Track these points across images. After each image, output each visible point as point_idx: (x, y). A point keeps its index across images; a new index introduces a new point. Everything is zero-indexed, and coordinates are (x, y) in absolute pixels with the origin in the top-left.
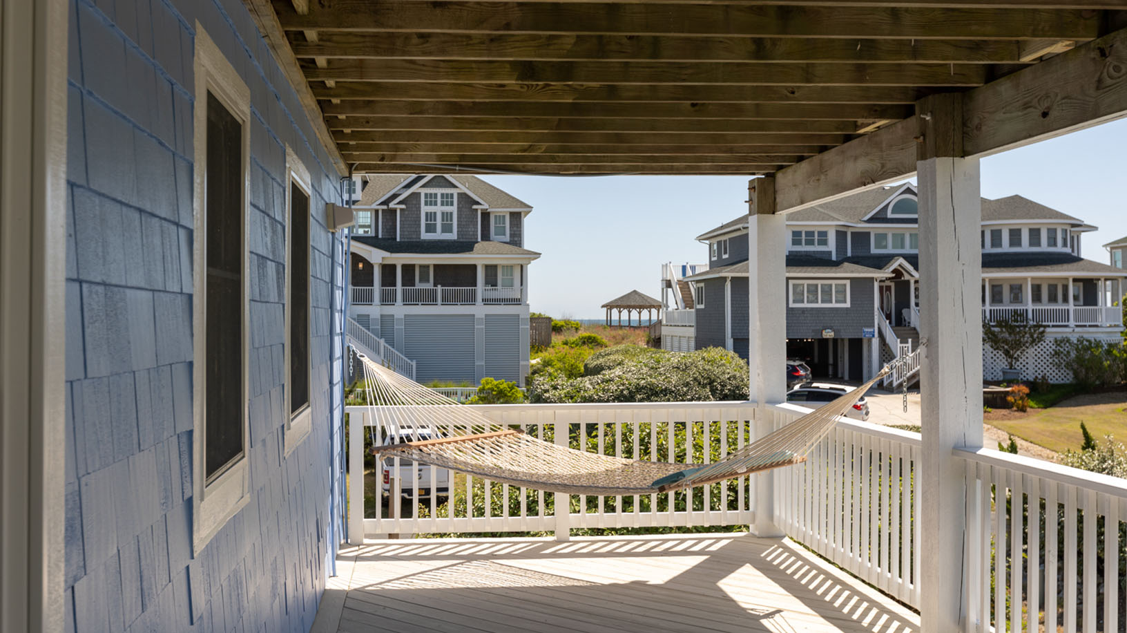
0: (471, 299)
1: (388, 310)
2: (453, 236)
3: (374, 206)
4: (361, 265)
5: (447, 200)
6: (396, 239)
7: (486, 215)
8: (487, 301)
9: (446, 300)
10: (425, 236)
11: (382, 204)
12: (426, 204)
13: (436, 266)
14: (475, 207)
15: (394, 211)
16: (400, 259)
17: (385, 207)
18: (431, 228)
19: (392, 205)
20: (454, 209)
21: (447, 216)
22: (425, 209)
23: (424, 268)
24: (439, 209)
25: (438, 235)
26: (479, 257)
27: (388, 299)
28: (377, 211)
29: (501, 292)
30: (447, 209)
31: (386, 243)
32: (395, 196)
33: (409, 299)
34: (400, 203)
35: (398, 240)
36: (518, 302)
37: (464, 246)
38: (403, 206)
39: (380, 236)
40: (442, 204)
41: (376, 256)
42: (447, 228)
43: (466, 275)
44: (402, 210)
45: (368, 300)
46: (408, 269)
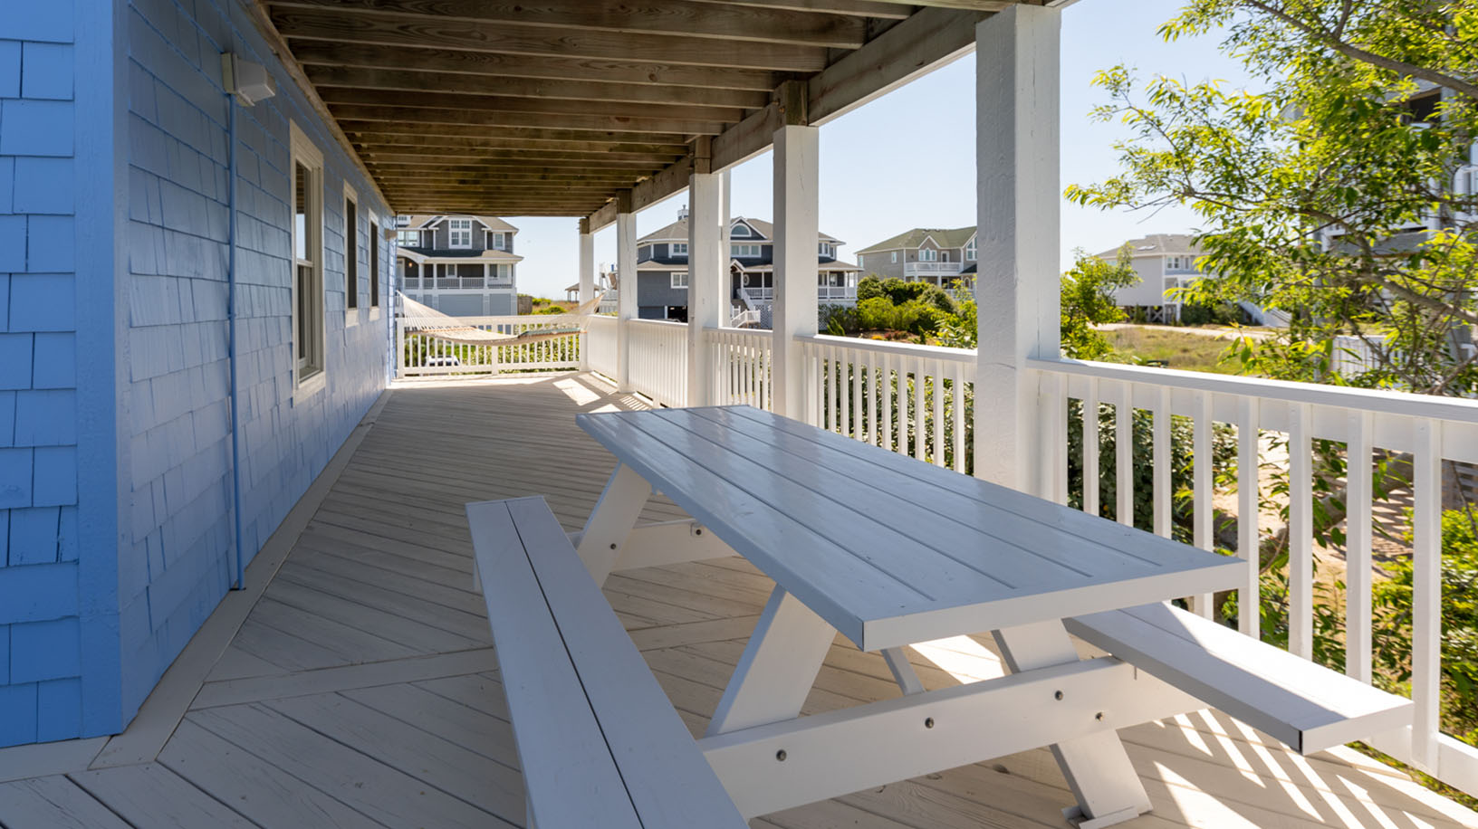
0: (481, 285)
1: (428, 292)
2: (469, 247)
3: (419, 228)
4: (410, 265)
5: (465, 225)
6: (432, 248)
7: (490, 234)
8: (491, 286)
9: (466, 285)
10: (451, 247)
11: (424, 227)
12: (452, 227)
13: (459, 266)
14: (483, 229)
15: (432, 231)
16: (436, 261)
17: (425, 229)
18: (455, 242)
19: (430, 228)
20: (470, 230)
21: (466, 235)
22: (451, 230)
23: (451, 266)
24: (460, 230)
25: (460, 246)
26: (486, 259)
27: (428, 285)
28: (421, 232)
29: (499, 280)
30: (466, 230)
31: (428, 251)
32: (432, 222)
33: (441, 285)
34: (436, 226)
35: (435, 248)
36: (510, 286)
37: (477, 252)
38: (437, 229)
39: (423, 246)
40: (463, 227)
41: (421, 259)
42: (465, 242)
43: (476, 271)
44: (437, 231)
45: (416, 285)
46: (440, 267)
